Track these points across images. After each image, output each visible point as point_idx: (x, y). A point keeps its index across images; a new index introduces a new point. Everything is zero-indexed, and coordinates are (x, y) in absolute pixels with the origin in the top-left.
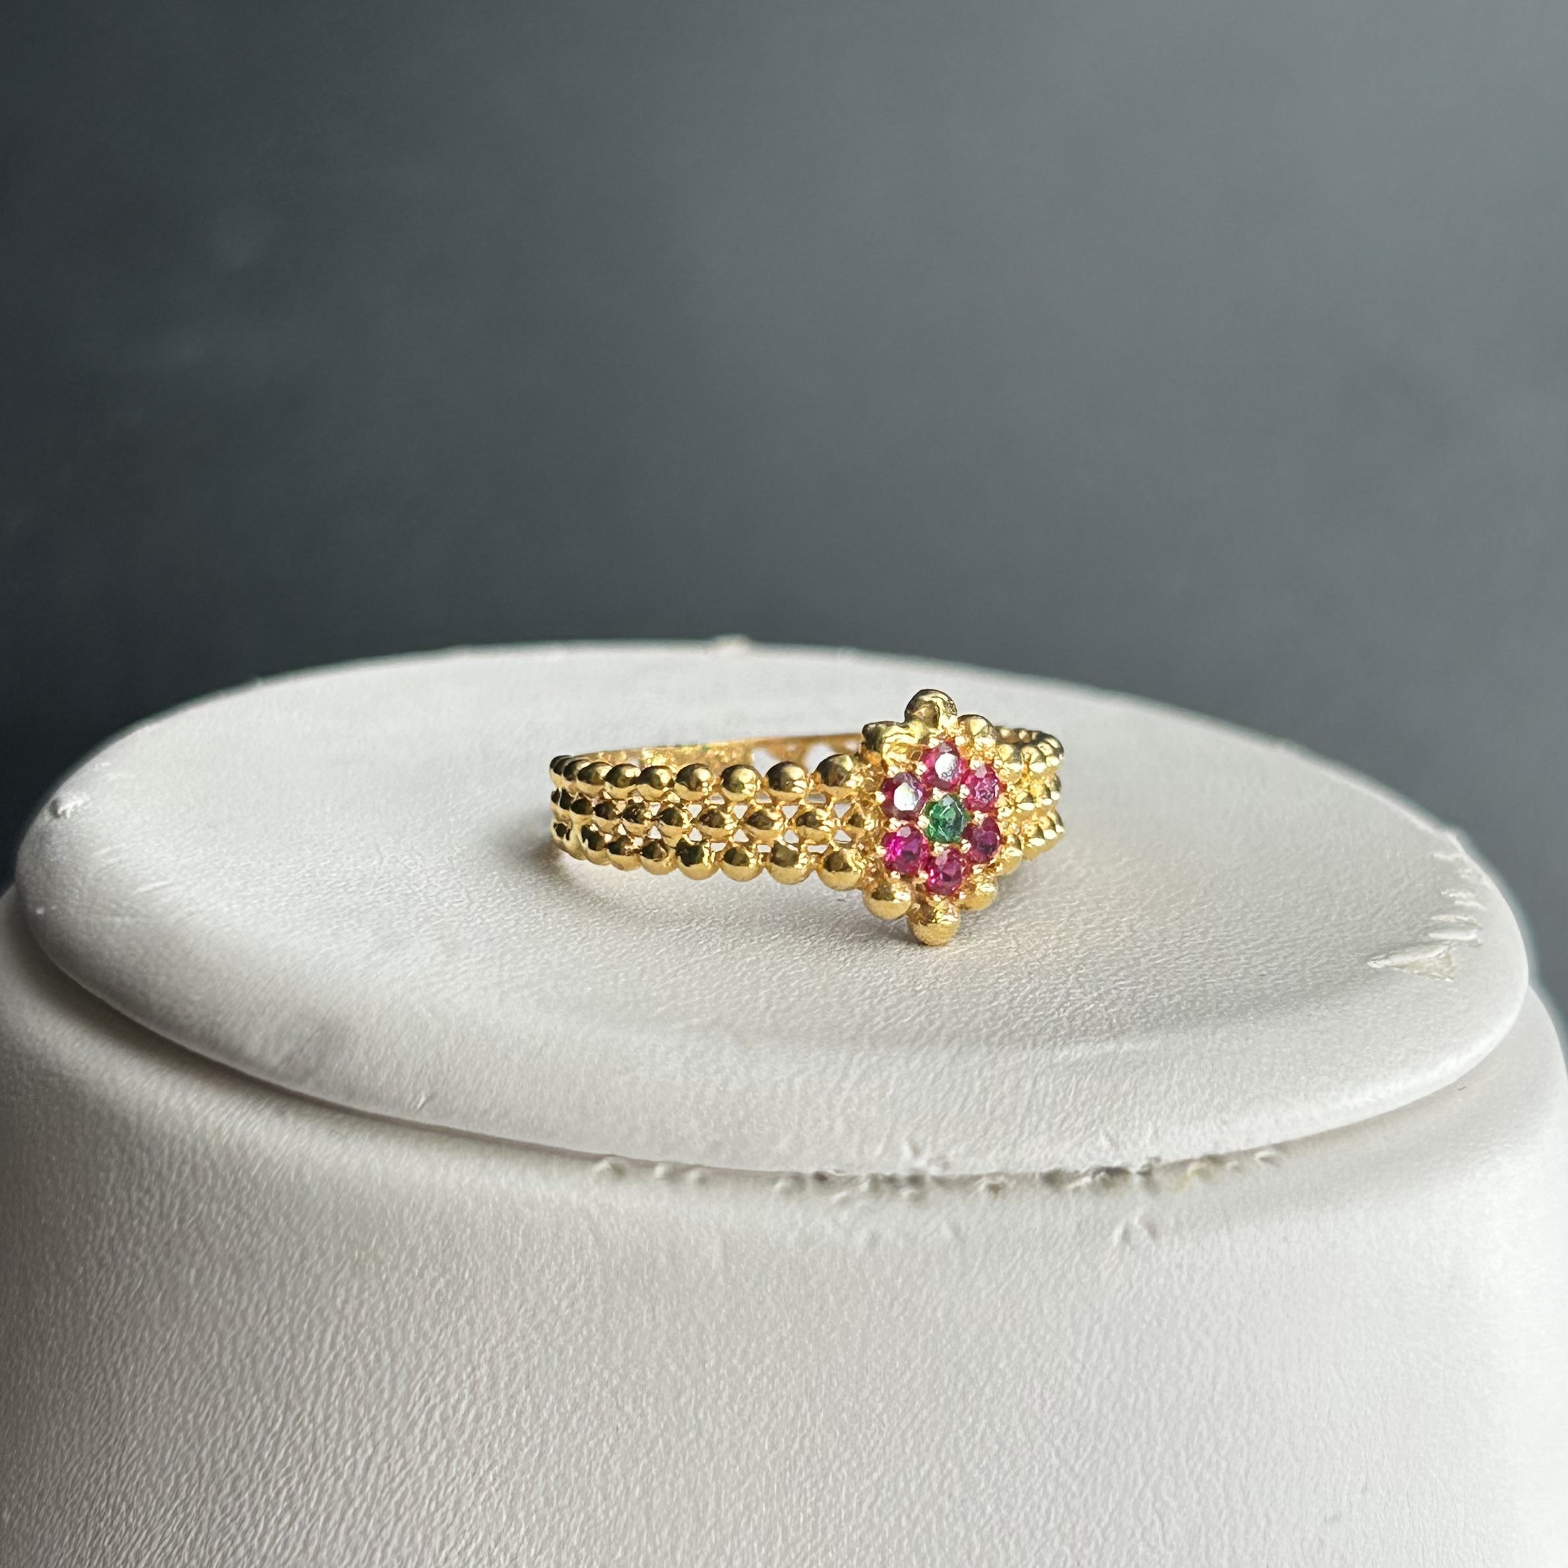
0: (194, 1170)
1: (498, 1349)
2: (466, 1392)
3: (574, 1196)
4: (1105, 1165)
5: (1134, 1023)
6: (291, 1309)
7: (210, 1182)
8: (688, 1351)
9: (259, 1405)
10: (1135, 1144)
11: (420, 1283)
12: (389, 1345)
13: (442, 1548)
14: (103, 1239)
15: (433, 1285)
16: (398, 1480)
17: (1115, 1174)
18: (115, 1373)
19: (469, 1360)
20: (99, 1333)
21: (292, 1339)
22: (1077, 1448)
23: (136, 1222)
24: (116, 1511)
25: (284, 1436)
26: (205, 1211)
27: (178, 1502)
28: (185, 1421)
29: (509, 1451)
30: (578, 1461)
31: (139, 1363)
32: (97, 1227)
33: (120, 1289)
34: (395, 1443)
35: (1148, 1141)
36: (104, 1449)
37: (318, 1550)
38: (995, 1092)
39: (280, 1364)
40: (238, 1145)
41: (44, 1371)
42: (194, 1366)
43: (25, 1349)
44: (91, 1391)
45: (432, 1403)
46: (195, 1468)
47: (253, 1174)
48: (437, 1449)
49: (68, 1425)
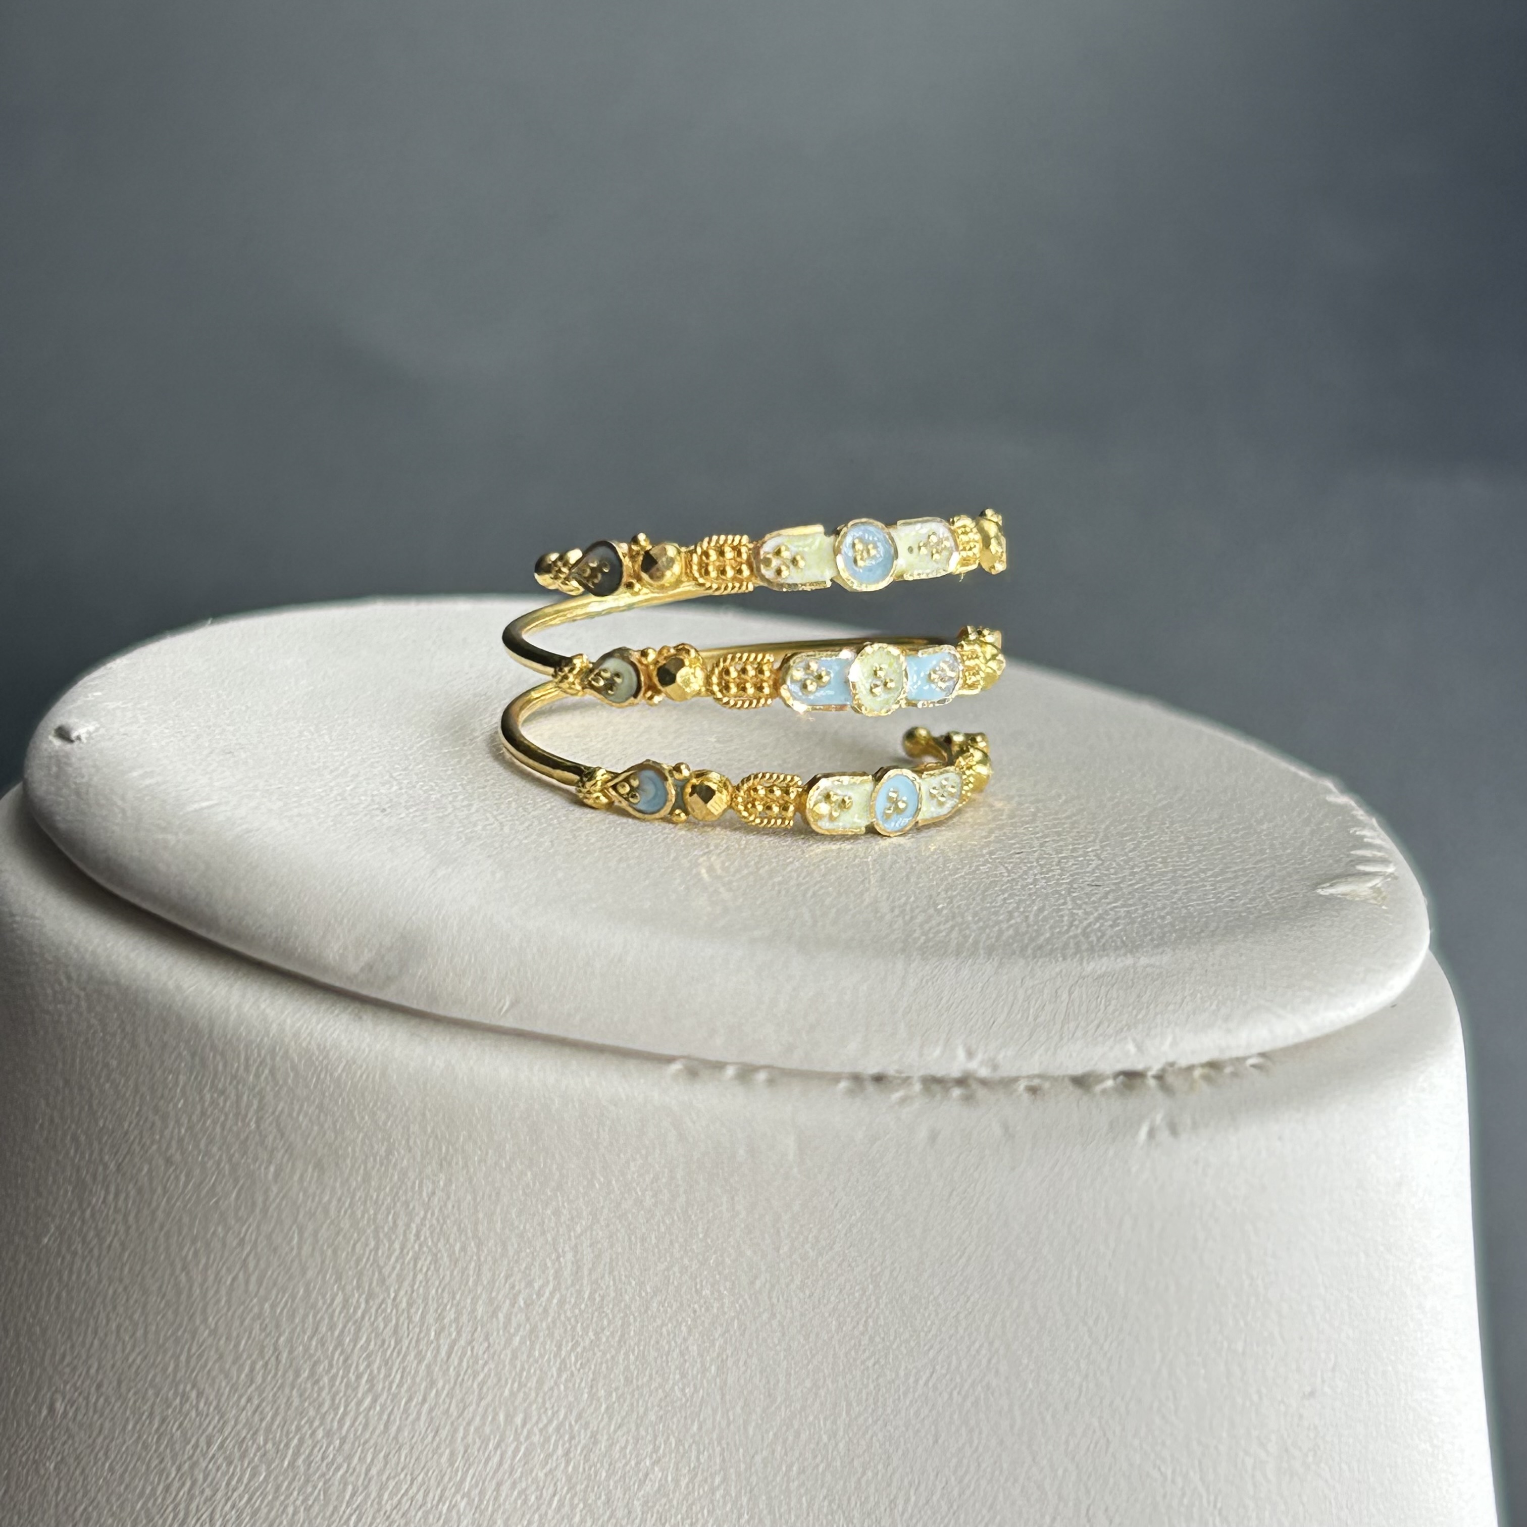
0: (272, 1072)
1: (583, 1237)
2: (551, 1278)
3: (655, 1095)
4: (1129, 1068)
5: (1142, 940)
6: (375, 1202)
7: (290, 1082)
8: (763, 1239)
9: (340, 1293)
10: (1157, 1048)
11: (507, 1175)
12: (475, 1236)
13: (524, 1424)
14: (171, 1138)
15: (519, 1178)
16: (481, 1362)
17: (1133, 1077)
18: (184, 1268)
19: (554, 1248)
20: (165, 1229)
21: (376, 1232)
22: (1106, 1329)
23: (209, 1122)
24: (185, 1397)
25: (366, 1322)
26: (286, 1111)
27: (253, 1387)
28: (262, 1311)
29: (591, 1334)
30: (657, 1342)
31: (212, 1257)
32: (165, 1125)
33: (190, 1186)
34: (479, 1327)
35: (1167, 1047)
36: (173, 1339)
37: (399, 1430)
38: (1036, 1000)
39: (364, 1254)
40: (319, 1046)
41: (102, 1267)
42: (271, 1258)
43: (80, 1246)
44: (158, 1284)
45: (517, 1288)
46: (272, 1355)
47: (336, 1074)
48: (521, 1333)
49: (131, 1318)
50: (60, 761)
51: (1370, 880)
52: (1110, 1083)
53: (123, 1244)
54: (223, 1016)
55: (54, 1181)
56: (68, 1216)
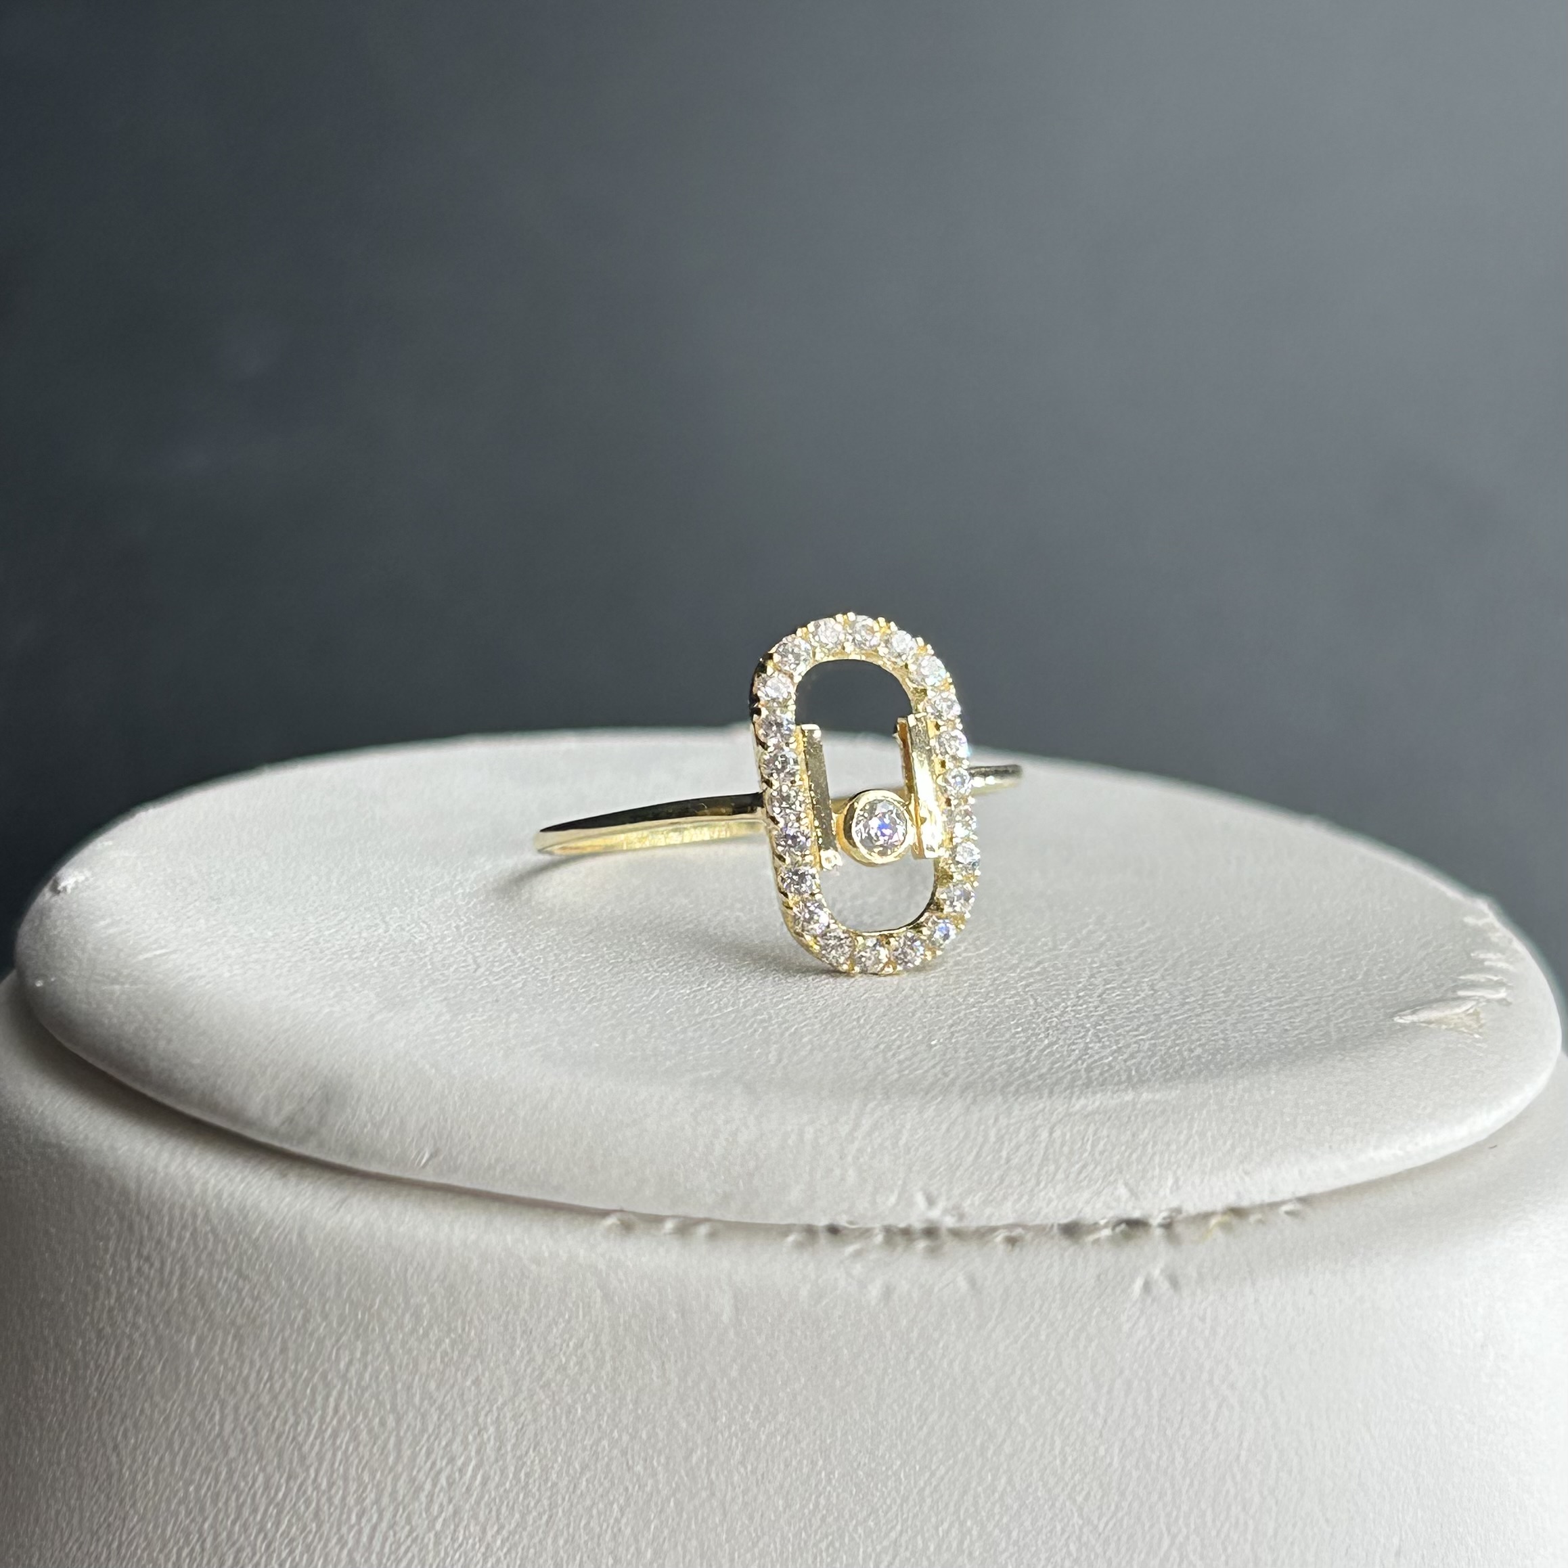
0: (194, 1234)
1: (506, 1409)
2: (473, 1453)
3: (582, 1252)
4: (1125, 1216)
5: (1154, 1073)
6: (293, 1375)
7: (210, 1245)
8: (698, 1409)
9: (261, 1474)
10: (1156, 1193)
11: (425, 1342)
12: (394, 1408)
14: (102, 1310)
15: (438, 1345)
16: (403, 1549)
17: (1134, 1226)
18: (115, 1448)
19: (476, 1422)
20: (98, 1407)
21: (295, 1406)
22: (1100, 1507)
23: (135, 1291)
25: (288, 1505)
26: (206, 1277)
28: (187, 1494)
29: (517, 1516)
30: (588, 1523)
31: (140, 1436)
32: (96, 1298)
33: (119, 1361)
34: (401, 1510)
35: (1168, 1191)
36: (105, 1525)
38: (1010, 1140)
39: (283, 1431)
40: (239, 1208)
41: (43, 1449)
42: (195, 1436)
43: (24, 1427)
44: (91, 1467)
45: (439, 1465)
46: (197, 1542)
47: (254, 1236)
48: (443, 1515)
49: (68, 1503)
52: (1106, 1232)
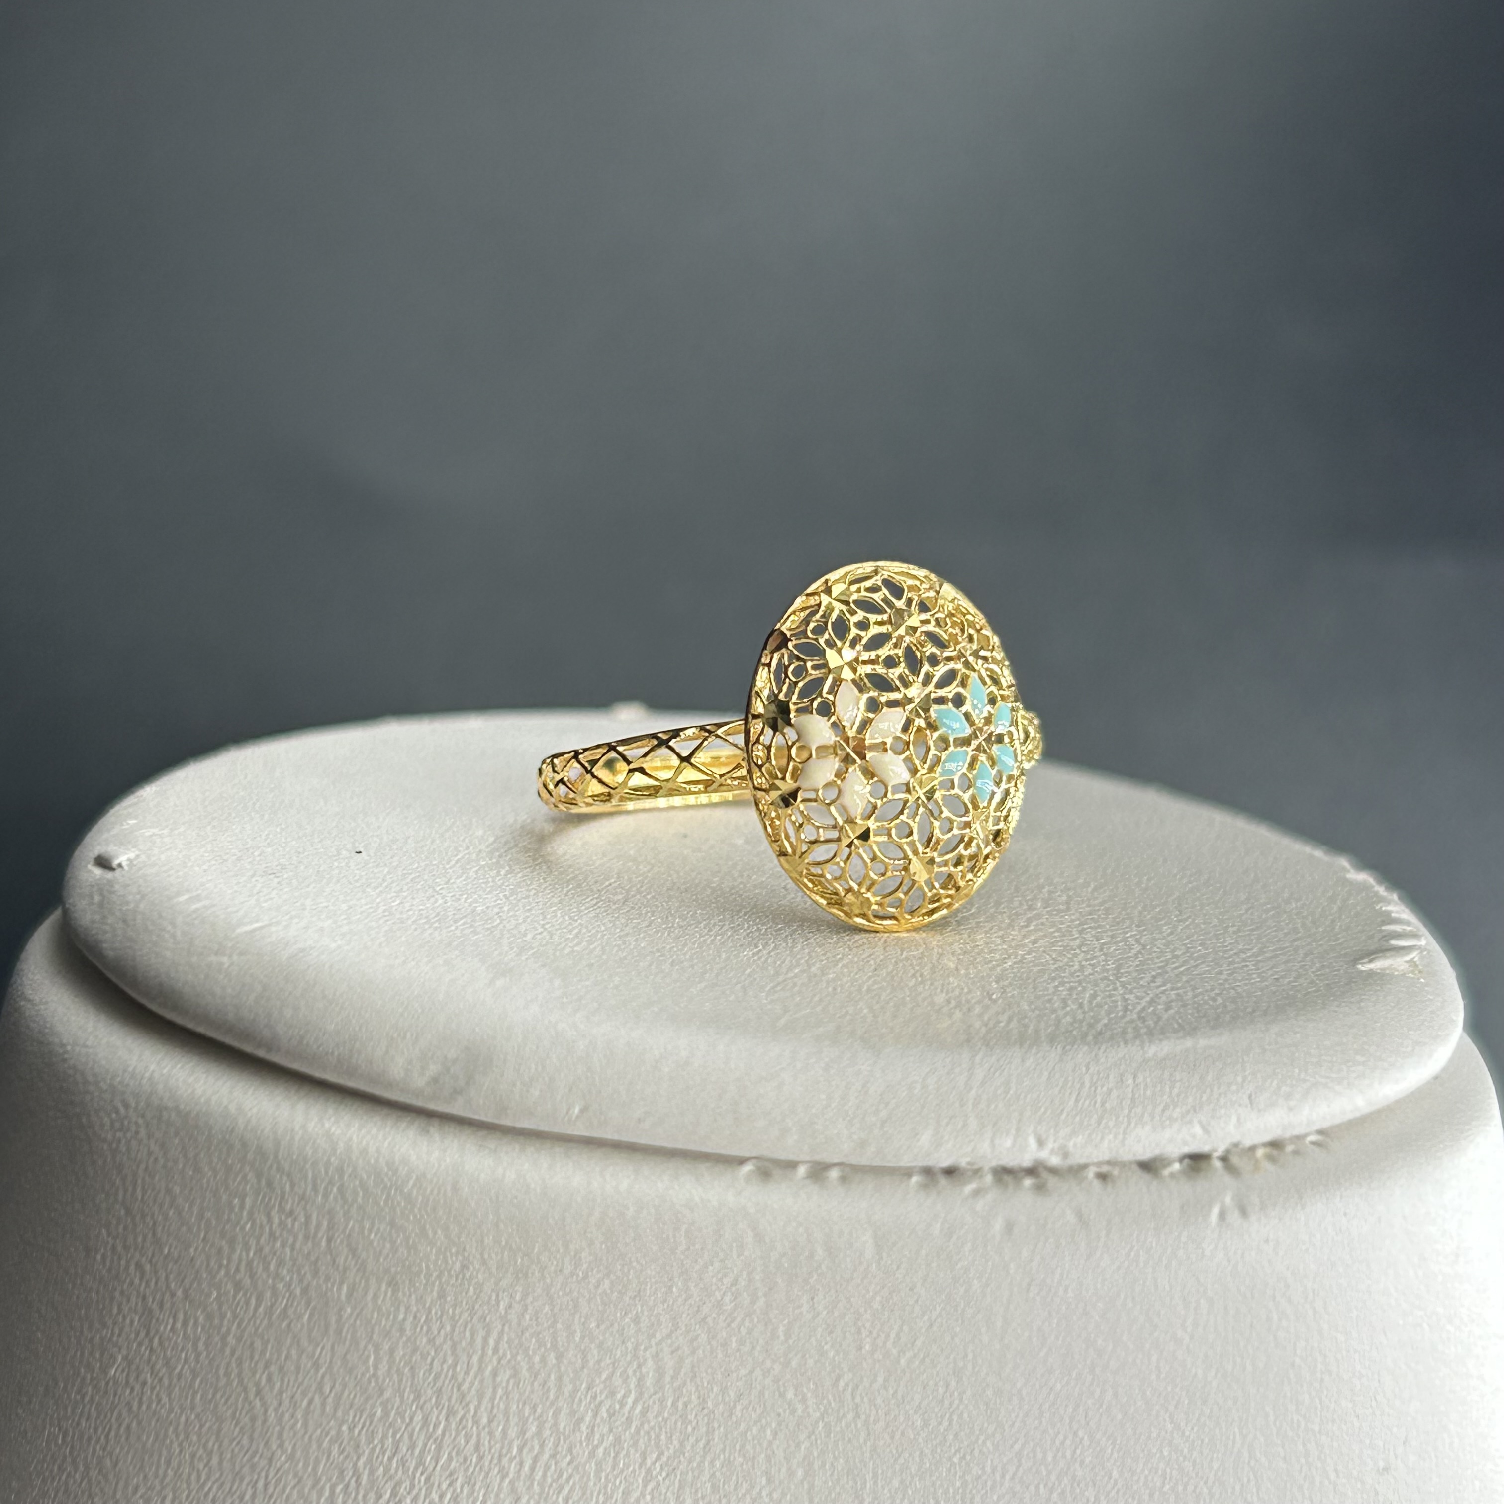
0: (341, 1191)
1: (663, 1345)
2: (632, 1386)
3: (730, 1198)
4: (1194, 1151)
5: (1197, 1022)
6: (451, 1317)
7: (360, 1200)
8: (845, 1338)
9: (419, 1412)
10: (1222, 1129)
11: (585, 1284)
12: (554, 1346)
14: (240, 1260)
15: (597, 1287)
16: (565, 1476)
17: (1199, 1160)
18: (258, 1392)
19: (635, 1356)
20: (238, 1353)
21: (454, 1347)
22: (1187, 1414)
23: (278, 1244)
25: (447, 1440)
26: (357, 1228)
28: (339, 1432)
29: (676, 1442)
30: (743, 1446)
31: (286, 1380)
32: (233, 1249)
33: (261, 1309)
34: (562, 1440)
35: (1232, 1128)
36: (249, 1465)
38: (1102, 1086)
39: (442, 1369)
40: (387, 1164)
41: (173, 1396)
42: (347, 1379)
43: (149, 1375)
44: (230, 1412)
45: (598, 1398)
46: (352, 1477)
47: (406, 1190)
48: (604, 1445)
49: (205, 1446)
50: (105, 890)
51: (1407, 954)
52: (1177, 1166)
53: (193, 1371)
54: (288, 1138)
55: (120, 1310)
56: (135, 1345)
